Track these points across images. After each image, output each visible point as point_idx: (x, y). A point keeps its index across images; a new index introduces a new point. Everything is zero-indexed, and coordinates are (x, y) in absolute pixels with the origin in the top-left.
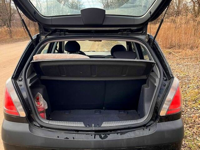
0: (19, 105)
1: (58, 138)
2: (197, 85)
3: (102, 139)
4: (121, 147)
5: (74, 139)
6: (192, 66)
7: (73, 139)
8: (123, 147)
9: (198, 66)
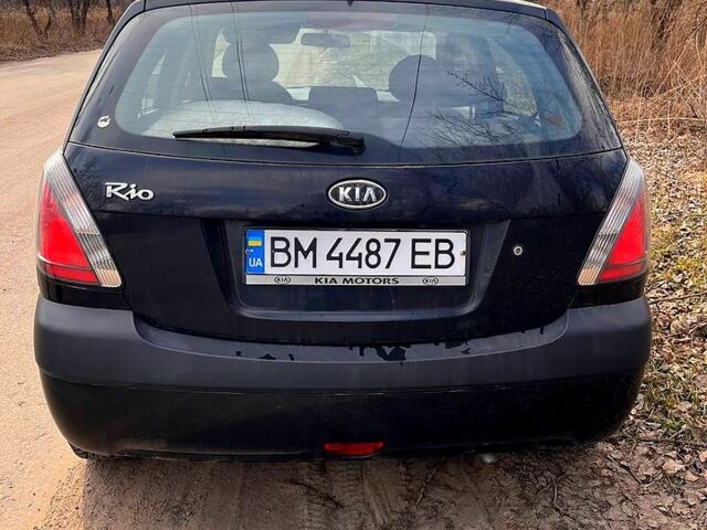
0: (97, 248)
1: (239, 358)
2: (668, 210)
3: (385, 359)
4: (450, 387)
5: (292, 359)
6: (648, 153)
7: (290, 361)
8: (457, 387)
9: (666, 151)
